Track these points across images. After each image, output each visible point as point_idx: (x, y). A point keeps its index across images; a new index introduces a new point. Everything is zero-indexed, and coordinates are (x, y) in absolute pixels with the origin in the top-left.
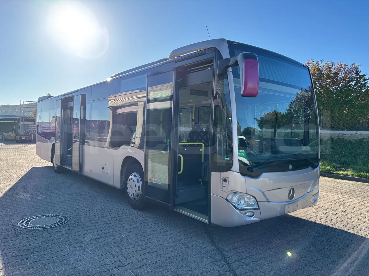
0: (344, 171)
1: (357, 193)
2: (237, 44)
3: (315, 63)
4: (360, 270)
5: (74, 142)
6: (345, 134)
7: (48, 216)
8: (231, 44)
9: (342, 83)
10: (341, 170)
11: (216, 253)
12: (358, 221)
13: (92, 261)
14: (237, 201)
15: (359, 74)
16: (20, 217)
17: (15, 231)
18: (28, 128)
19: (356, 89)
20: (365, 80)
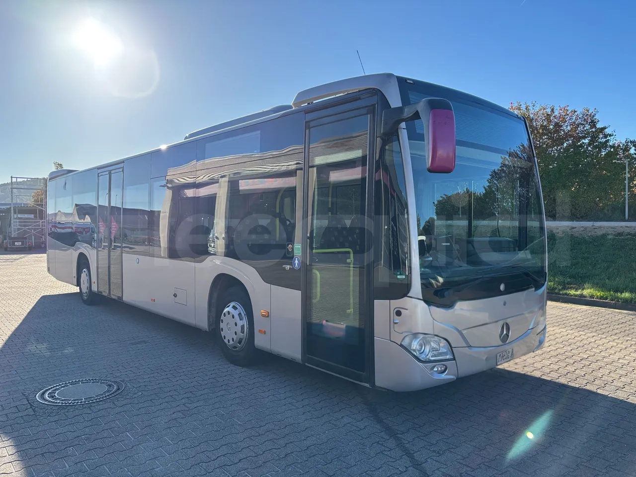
0: (577, 290)
1: (602, 327)
2: (411, 82)
3: (523, 107)
4: (625, 456)
5: (112, 249)
6: (574, 226)
7: (87, 382)
8: (402, 82)
9: (568, 140)
10: (571, 288)
11: (387, 437)
12: (612, 374)
13: (177, 459)
14: (418, 347)
15: (594, 126)
16: (37, 384)
17: (34, 411)
18: (25, 226)
19: (592, 151)
20: (606, 136)
